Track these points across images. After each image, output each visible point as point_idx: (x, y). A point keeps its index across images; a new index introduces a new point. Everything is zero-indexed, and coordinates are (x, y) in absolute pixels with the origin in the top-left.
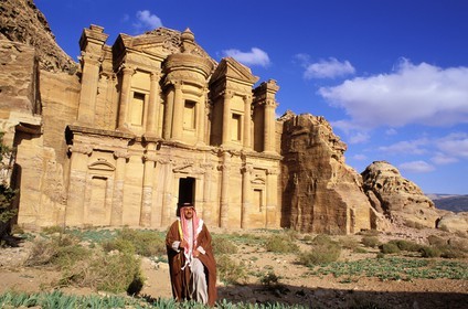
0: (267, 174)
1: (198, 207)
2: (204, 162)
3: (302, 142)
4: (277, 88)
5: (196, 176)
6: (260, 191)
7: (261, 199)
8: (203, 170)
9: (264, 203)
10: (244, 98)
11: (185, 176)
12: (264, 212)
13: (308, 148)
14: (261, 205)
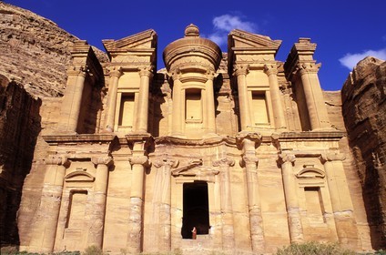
0: (323, 162)
1: (214, 221)
2: (217, 159)
3: (369, 101)
4: (313, 46)
5: (207, 179)
6: (317, 189)
7: (321, 202)
8: (217, 169)
9: (328, 208)
10: (265, 69)
11: (191, 180)
12: (332, 224)
13: (380, 105)
14: (324, 213)
